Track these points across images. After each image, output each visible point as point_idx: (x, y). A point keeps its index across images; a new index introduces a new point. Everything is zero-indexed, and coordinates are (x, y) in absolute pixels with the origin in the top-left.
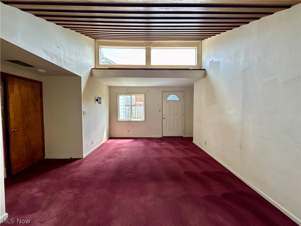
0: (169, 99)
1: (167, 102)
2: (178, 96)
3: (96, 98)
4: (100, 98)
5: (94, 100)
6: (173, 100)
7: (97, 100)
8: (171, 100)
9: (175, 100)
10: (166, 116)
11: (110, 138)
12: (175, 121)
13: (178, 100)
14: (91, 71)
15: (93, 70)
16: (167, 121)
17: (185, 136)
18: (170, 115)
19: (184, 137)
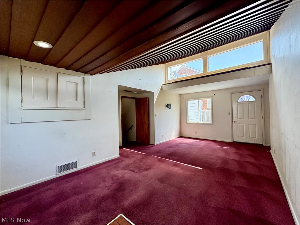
0: (240, 100)
1: (237, 104)
2: (253, 96)
3: (166, 104)
4: (170, 105)
5: (164, 106)
6: (246, 101)
7: (167, 106)
8: (243, 102)
9: (249, 101)
10: (237, 119)
11: (181, 137)
12: (250, 125)
13: (254, 101)
14: (162, 86)
15: (163, 86)
16: (239, 125)
17: (266, 144)
18: (243, 118)
19: (264, 145)
